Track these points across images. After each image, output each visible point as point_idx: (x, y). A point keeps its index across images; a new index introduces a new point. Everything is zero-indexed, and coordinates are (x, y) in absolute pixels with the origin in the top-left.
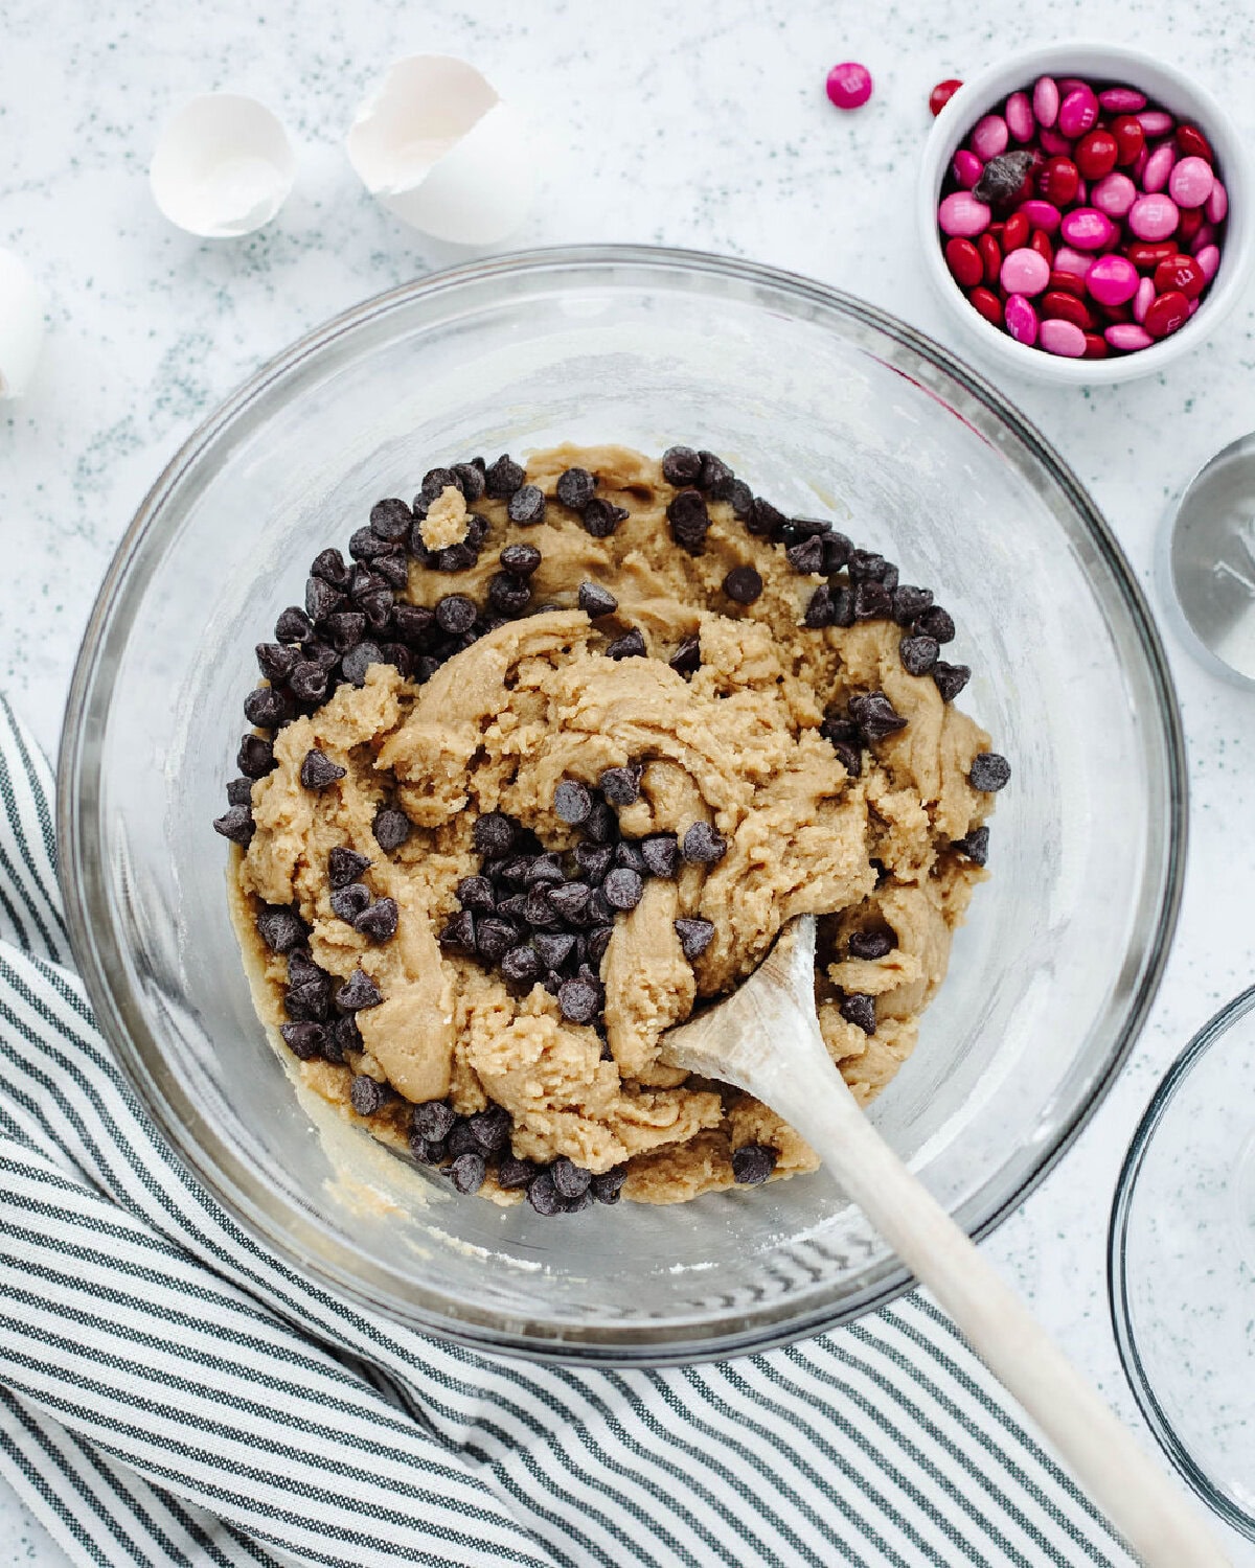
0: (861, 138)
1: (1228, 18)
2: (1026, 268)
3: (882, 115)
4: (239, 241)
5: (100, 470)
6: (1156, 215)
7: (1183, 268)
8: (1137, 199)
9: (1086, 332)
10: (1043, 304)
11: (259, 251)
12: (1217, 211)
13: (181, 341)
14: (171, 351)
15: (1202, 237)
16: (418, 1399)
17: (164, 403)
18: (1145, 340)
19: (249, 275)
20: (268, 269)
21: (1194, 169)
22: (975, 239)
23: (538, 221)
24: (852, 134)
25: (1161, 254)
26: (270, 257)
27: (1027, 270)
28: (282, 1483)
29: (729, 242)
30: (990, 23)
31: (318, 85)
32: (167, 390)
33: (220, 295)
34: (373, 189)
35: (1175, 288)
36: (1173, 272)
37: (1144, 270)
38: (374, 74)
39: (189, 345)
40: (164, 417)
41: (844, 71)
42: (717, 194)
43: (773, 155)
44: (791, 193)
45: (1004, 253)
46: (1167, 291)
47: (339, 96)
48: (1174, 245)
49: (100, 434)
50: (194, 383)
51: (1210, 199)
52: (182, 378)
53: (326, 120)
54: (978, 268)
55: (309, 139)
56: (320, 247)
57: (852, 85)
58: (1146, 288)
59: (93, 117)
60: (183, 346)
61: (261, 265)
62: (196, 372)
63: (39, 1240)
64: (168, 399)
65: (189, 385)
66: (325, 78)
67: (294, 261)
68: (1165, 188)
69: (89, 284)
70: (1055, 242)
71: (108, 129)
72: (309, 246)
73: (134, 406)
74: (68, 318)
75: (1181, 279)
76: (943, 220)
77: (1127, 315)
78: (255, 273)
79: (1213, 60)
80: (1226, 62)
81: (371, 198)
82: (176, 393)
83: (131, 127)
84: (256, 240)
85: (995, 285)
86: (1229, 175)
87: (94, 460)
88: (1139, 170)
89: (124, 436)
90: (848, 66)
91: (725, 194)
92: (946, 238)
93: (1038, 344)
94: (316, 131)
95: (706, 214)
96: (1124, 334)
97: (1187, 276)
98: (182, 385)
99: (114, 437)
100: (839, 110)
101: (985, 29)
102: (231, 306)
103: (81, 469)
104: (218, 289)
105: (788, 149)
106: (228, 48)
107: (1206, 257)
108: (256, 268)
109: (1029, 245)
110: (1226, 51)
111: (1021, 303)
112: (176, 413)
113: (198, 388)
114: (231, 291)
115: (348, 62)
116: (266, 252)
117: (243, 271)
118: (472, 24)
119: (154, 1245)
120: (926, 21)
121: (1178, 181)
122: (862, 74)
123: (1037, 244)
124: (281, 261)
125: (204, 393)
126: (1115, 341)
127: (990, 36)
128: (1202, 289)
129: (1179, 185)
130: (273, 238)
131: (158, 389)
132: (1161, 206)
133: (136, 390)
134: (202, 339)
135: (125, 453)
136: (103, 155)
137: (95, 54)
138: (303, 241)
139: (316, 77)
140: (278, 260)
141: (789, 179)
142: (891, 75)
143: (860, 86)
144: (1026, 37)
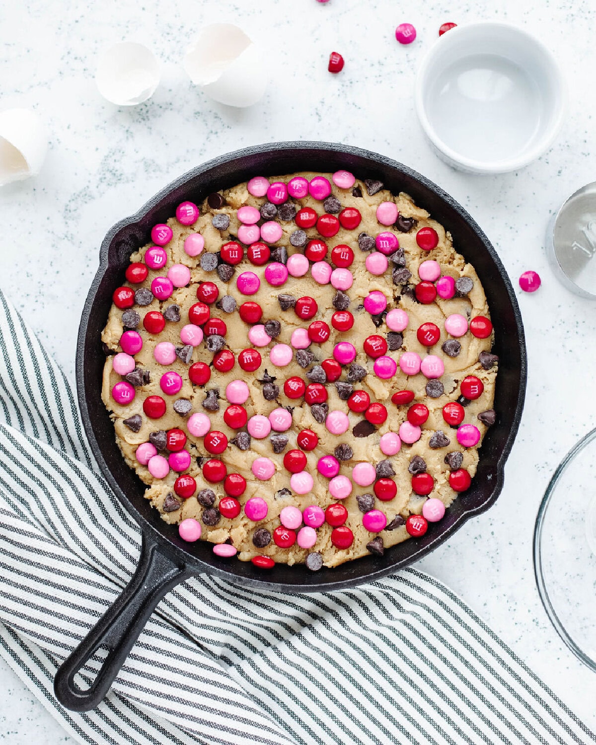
0: (411, 57)
3: (420, 47)
4: (135, 107)
5: (75, 210)
11: (144, 111)
13: (110, 152)
14: (105, 157)
17: (103, 180)
19: (140, 122)
20: (149, 120)
23: (268, 96)
26: (148, 114)
29: (353, 104)
30: (467, 5)
31: (169, 37)
32: (104, 174)
33: (127, 131)
34: (195, 83)
38: (194, 32)
39: (113, 154)
40: (103, 186)
41: (403, 27)
42: (346, 83)
43: (373, 65)
44: (381, 82)
47: (178, 42)
49: (74, 194)
50: (117, 171)
52: (111, 169)
53: (173, 52)
55: (165, 61)
56: (171, 109)
57: (407, 33)
59: (69, 53)
60: (111, 154)
61: (145, 118)
62: (117, 166)
64: (105, 178)
65: (114, 172)
66: (172, 34)
67: (160, 116)
69: (68, 128)
71: (76, 58)
72: (166, 109)
73: (89, 182)
74: (59, 143)
78: (143, 122)
79: (567, 19)
81: (194, 87)
82: (108, 175)
83: (86, 57)
84: (143, 107)
87: (72, 206)
89: (86, 195)
90: (405, 25)
91: (351, 83)
94: (168, 58)
95: (343, 92)
98: (111, 171)
99: (81, 196)
100: (401, 45)
101: (466, 8)
102: (132, 137)
103: (67, 210)
104: (126, 129)
105: (379, 62)
106: (128, 22)
108: (144, 119)
110: (572, 15)
112: (109, 184)
113: (118, 173)
114: (131, 130)
115: (182, 27)
116: (147, 112)
117: (137, 121)
118: (237, 9)
119: (81, 565)
120: (440, 4)
122: (412, 28)
124: (154, 116)
125: (121, 175)
127: (467, 11)
130: (151, 105)
131: (100, 174)
133: (90, 174)
134: (120, 151)
135: (86, 203)
136: (74, 70)
137: (69, 25)
138: (164, 107)
139: (168, 34)
140: (153, 115)
141: (380, 76)
142: (424, 29)
143: (411, 34)
144: (484, 11)
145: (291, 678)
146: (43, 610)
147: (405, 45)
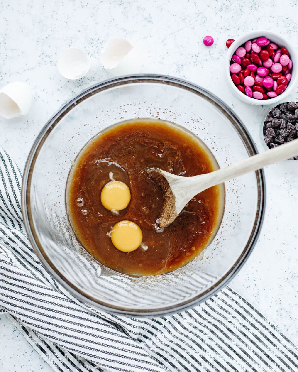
0: (211, 52)
1: (290, 23)
2: (249, 80)
3: (216, 47)
4: (77, 80)
6: (277, 68)
7: (283, 79)
8: (273, 64)
9: (263, 94)
10: (253, 88)
11: (81, 82)
12: (290, 67)
14: (62, 104)
15: (287, 72)
16: (126, 330)
18: (276, 95)
19: (79, 87)
20: (83, 86)
21: (285, 57)
22: (238, 74)
24: (209, 51)
25: (278, 76)
26: (83, 83)
27: (250, 81)
28: (97, 350)
29: (184, 76)
30: (238, 26)
31: (92, 45)
33: (73, 92)
34: (105, 67)
35: (282, 84)
36: (281, 80)
37: (275, 80)
38: (104, 42)
41: (207, 38)
42: (180, 66)
43: (192, 57)
44: (197, 65)
45: (245, 77)
46: (280, 84)
47: (97, 47)
48: (281, 74)
51: (289, 63)
53: (94, 52)
54: (239, 81)
55: (91, 57)
56: (94, 80)
57: (209, 41)
58: (276, 84)
59: (43, 53)
61: (81, 85)
63: (42, 301)
66: (94, 43)
67: (88, 84)
68: (279, 62)
69: (44, 90)
70: (255, 74)
71: (46, 56)
72: (92, 80)
74: (39, 98)
75: (283, 81)
76: (231, 70)
77: (272, 89)
79: (287, 33)
80: (290, 33)
81: (105, 69)
83: (51, 55)
84: (80, 80)
85: (243, 84)
86: (293, 58)
88: (273, 57)
90: (208, 37)
91: (182, 65)
92: (232, 74)
93: (253, 97)
94: (92, 55)
95: (178, 70)
96: (271, 94)
97: (284, 80)
100: (206, 46)
101: (238, 28)
104: (72, 90)
105: (196, 55)
106: (72, 38)
107: (288, 76)
109: (250, 75)
110: (290, 30)
111: (249, 88)
115: (98, 40)
116: (82, 82)
117: (77, 86)
118: (125, 30)
119: (67, 300)
120: (224, 26)
121: (282, 60)
122: (211, 38)
123: (252, 75)
126: (269, 96)
127: (239, 29)
128: (287, 83)
129: (282, 61)
130: (84, 78)
132: (278, 66)
136: (45, 62)
137: (43, 40)
138: (90, 79)
139: (92, 43)
140: (85, 83)
141: (196, 62)
142: (217, 38)
143: (211, 41)
144: (246, 29)
145: (171, 348)
146: (49, 323)
147: (208, 47)
